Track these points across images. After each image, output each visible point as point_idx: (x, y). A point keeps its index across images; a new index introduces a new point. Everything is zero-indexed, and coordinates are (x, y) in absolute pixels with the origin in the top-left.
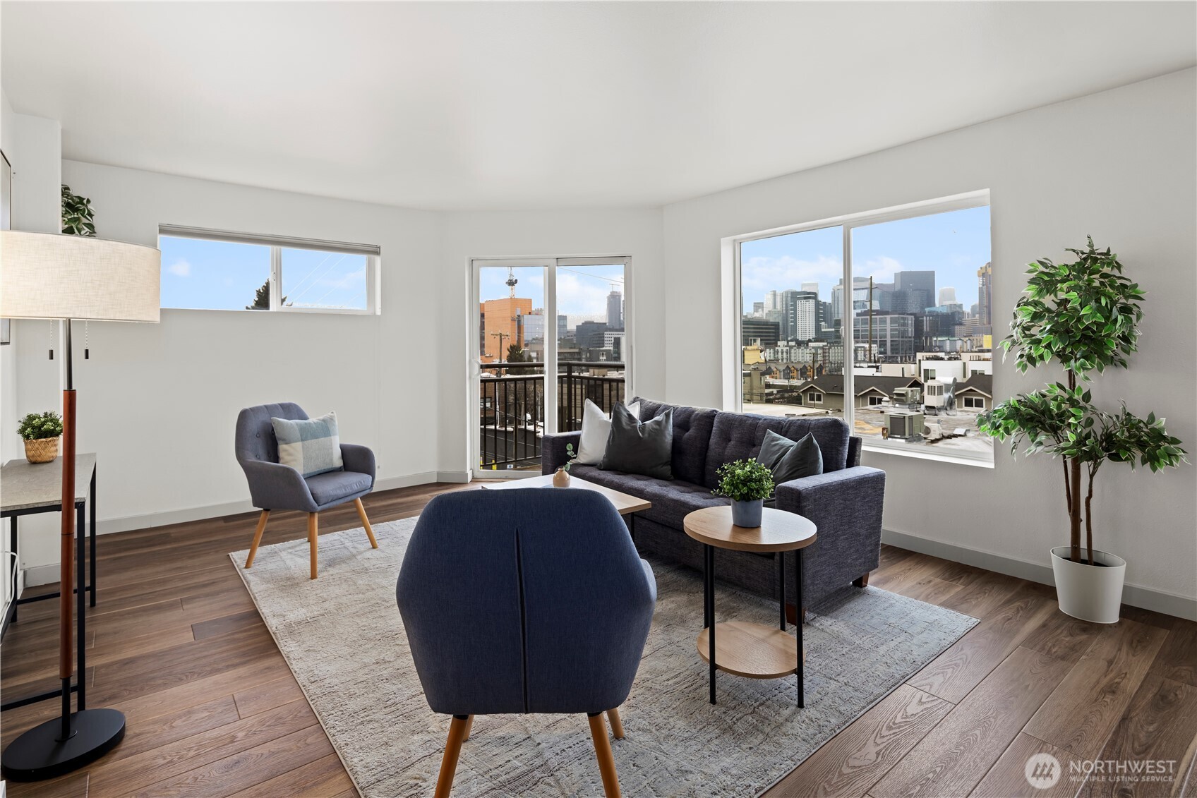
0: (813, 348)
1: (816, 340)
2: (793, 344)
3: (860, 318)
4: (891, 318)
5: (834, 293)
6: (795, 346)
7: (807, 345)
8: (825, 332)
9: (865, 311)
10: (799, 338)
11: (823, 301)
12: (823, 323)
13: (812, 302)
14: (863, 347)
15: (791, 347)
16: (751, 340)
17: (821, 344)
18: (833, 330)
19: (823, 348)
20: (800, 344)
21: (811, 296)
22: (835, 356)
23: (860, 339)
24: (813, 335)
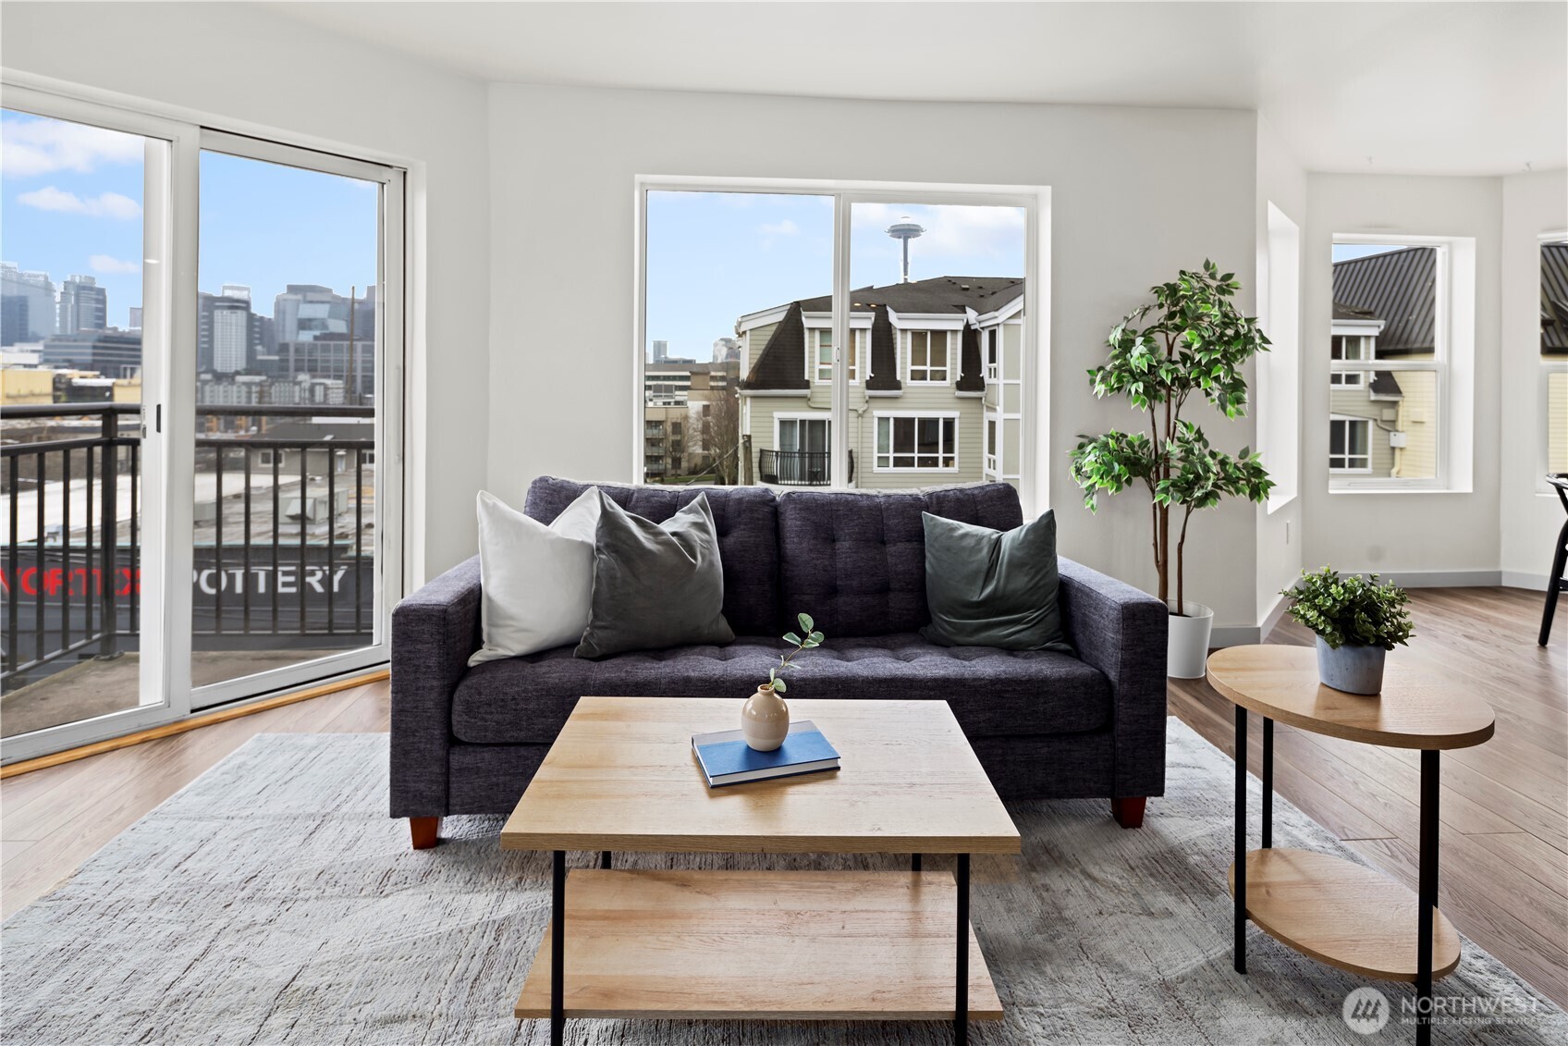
0: (244, 383)
1: (248, 372)
2: (208, 377)
3: (319, 343)
4: (363, 346)
5: (277, 304)
6: (211, 381)
7: (233, 380)
8: (262, 361)
9: (325, 334)
10: (218, 367)
11: (259, 314)
12: (259, 348)
13: (240, 317)
14: (323, 384)
15: (205, 382)
16: (125, 369)
17: (257, 379)
18: (276, 358)
19: (260, 384)
20: (219, 377)
21: (240, 305)
22: (280, 397)
23: (319, 373)
24: (241, 365)
